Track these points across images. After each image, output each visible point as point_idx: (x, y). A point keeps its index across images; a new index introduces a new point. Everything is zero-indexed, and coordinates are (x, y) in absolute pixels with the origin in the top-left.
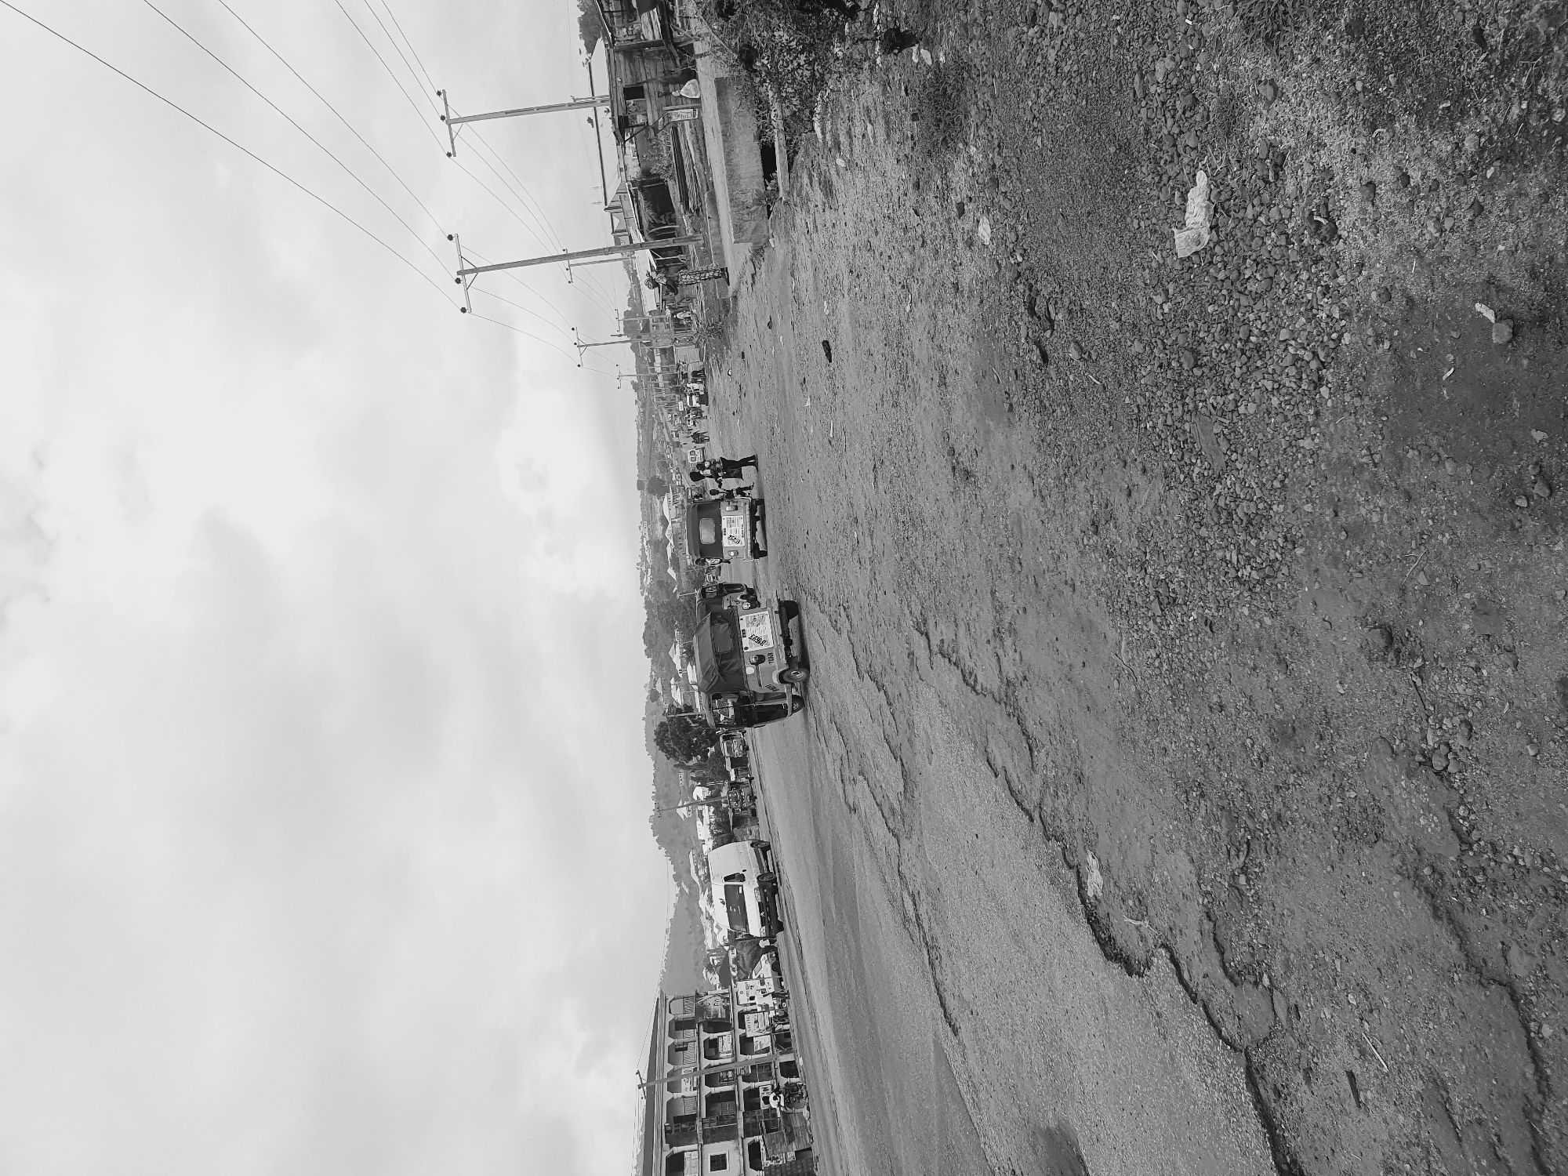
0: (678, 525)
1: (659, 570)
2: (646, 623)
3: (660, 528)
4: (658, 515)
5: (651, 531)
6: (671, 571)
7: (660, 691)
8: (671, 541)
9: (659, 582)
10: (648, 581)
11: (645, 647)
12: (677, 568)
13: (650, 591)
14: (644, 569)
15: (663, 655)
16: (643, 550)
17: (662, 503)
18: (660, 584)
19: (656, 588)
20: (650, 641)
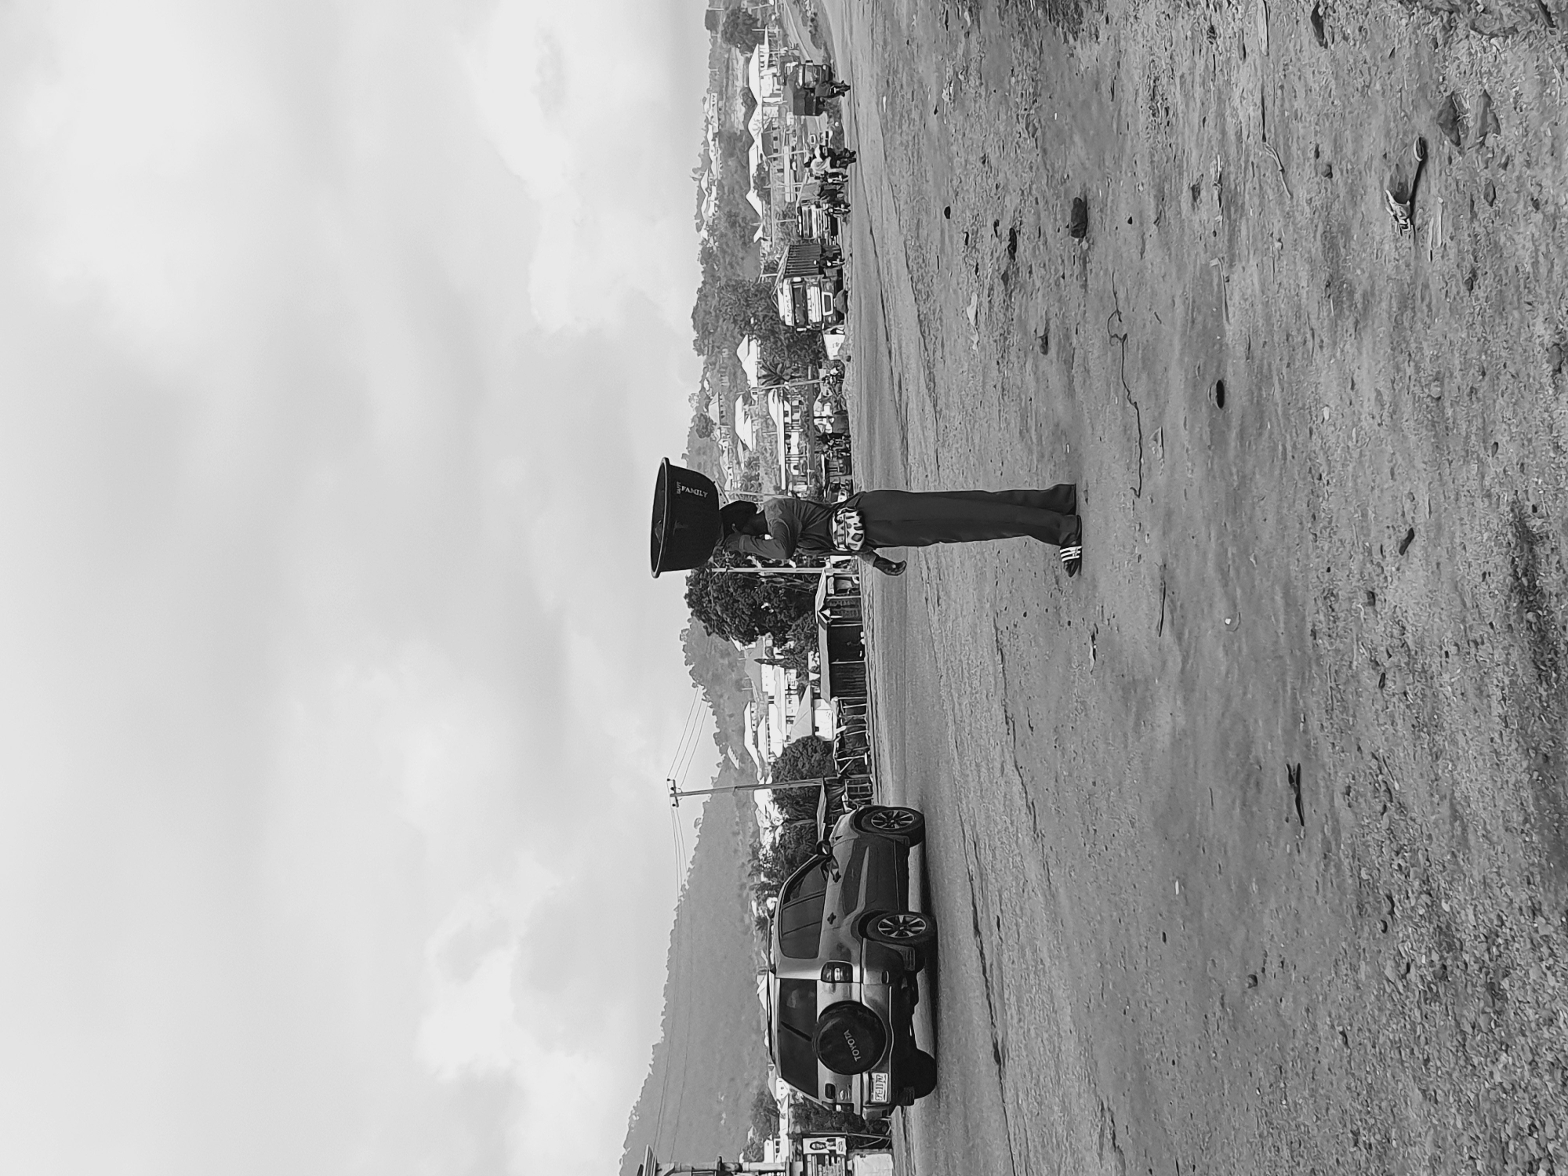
0: (773, 111)
1: (732, 191)
2: (700, 290)
3: (740, 110)
4: (740, 84)
5: (724, 112)
6: (752, 197)
7: (715, 418)
8: (758, 141)
9: (730, 215)
10: (710, 210)
11: (695, 335)
12: (765, 195)
13: (712, 230)
14: (704, 185)
15: (726, 353)
16: (706, 143)
17: (748, 60)
18: (732, 219)
19: (723, 226)
20: (705, 325)
